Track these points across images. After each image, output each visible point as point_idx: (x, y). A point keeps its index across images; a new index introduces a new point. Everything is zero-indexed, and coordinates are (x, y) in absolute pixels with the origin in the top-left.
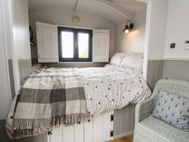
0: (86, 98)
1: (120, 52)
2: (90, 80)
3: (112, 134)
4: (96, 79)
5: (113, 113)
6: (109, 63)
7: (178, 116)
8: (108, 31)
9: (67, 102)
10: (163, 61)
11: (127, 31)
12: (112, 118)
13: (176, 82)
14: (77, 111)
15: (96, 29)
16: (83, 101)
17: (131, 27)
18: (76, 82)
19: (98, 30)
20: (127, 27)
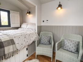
0: (15, 43)
1: (25, 22)
2: (15, 35)
3: (27, 56)
4: (18, 35)
5: (27, 47)
6: (20, 27)
7: (47, 41)
8: (19, 13)
9: (5, 48)
10: (41, 26)
11: (28, 14)
12: (27, 49)
13: (45, 32)
14: (11, 50)
15: (12, 10)
16: (14, 45)
17: (29, 13)
18: (7, 37)
19: (13, 11)
20: (28, 13)
